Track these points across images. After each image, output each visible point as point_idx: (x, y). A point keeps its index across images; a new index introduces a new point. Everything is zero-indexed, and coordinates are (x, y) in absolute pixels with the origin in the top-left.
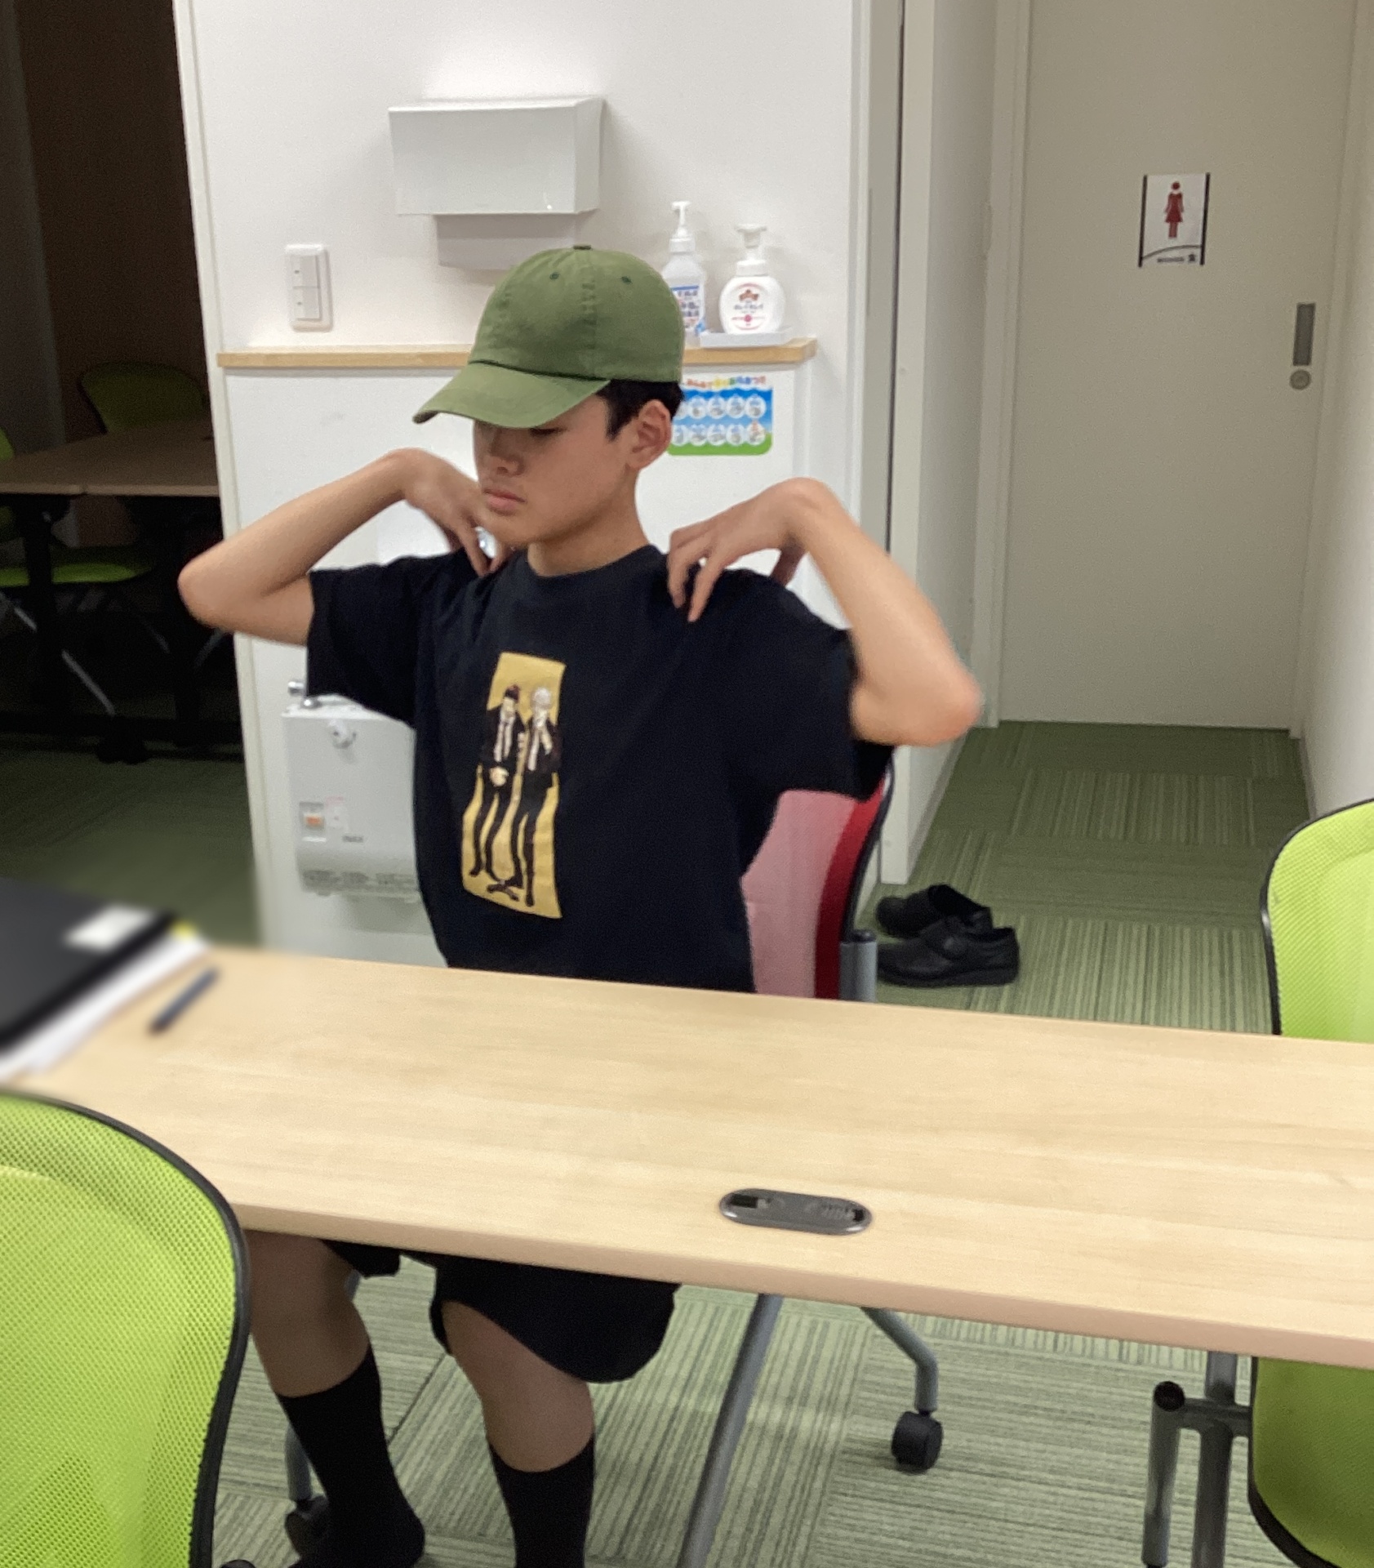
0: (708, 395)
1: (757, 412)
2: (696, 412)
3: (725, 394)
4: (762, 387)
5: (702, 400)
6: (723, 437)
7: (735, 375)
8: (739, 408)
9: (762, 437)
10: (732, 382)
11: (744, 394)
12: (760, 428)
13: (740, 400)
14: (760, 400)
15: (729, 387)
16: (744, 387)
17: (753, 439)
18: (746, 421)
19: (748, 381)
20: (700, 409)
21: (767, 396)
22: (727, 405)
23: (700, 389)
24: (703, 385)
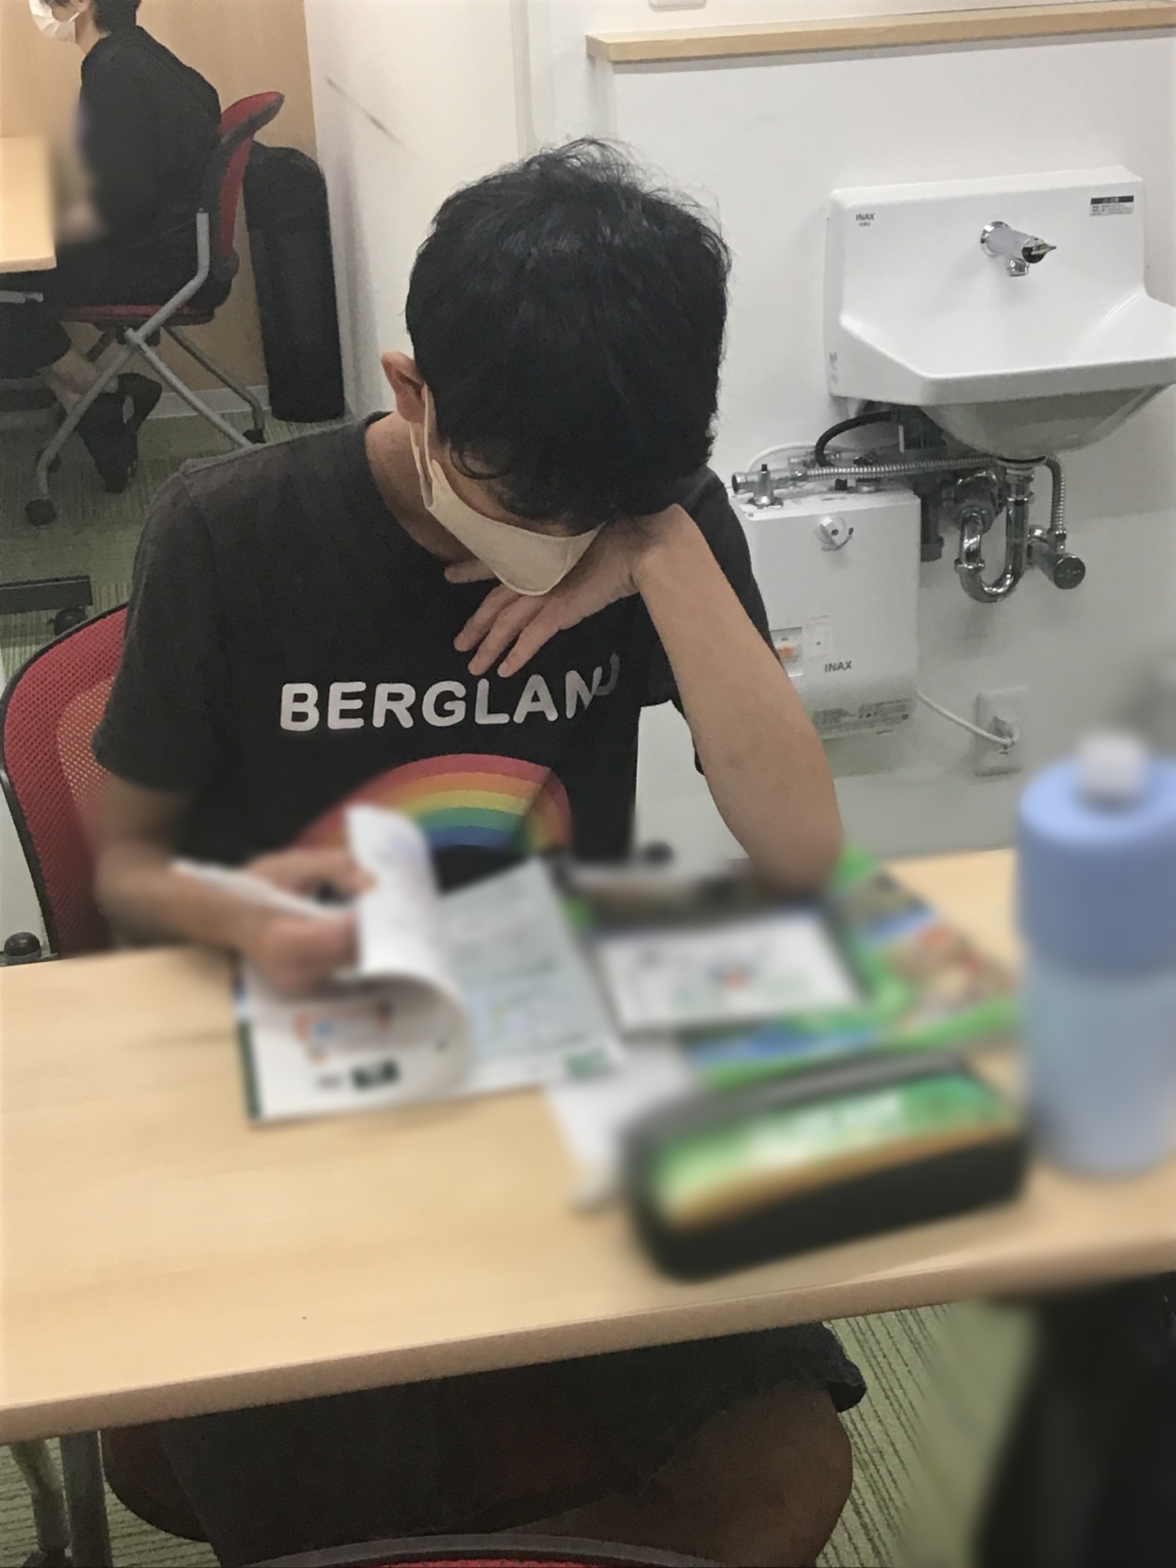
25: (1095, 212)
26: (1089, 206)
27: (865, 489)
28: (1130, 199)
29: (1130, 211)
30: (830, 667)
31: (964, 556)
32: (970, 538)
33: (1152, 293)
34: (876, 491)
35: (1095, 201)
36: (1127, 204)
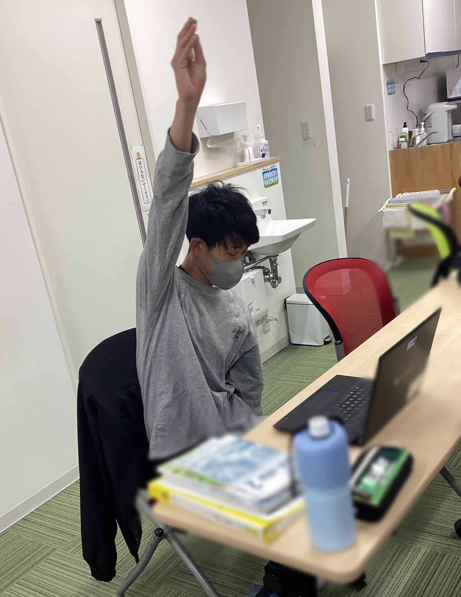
0: (269, 172)
1: (276, 173)
2: (268, 176)
3: (271, 171)
4: (275, 168)
5: (268, 173)
6: (272, 181)
7: (271, 166)
8: (273, 174)
9: (277, 180)
10: (271, 167)
11: (273, 170)
12: (276, 177)
13: (273, 171)
14: (276, 171)
15: (271, 169)
16: (273, 168)
17: (276, 181)
18: (274, 176)
19: (273, 167)
20: (268, 175)
21: (276, 169)
22: (271, 173)
23: (268, 170)
24: (268, 169)
25: (263, 205)
26: (262, 204)
27: (250, 270)
28: (267, 202)
29: (267, 204)
30: (257, 310)
31: (271, 279)
32: (271, 275)
33: (273, 219)
34: (252, 270)
35: (263, 203)
36: (267, 203)
